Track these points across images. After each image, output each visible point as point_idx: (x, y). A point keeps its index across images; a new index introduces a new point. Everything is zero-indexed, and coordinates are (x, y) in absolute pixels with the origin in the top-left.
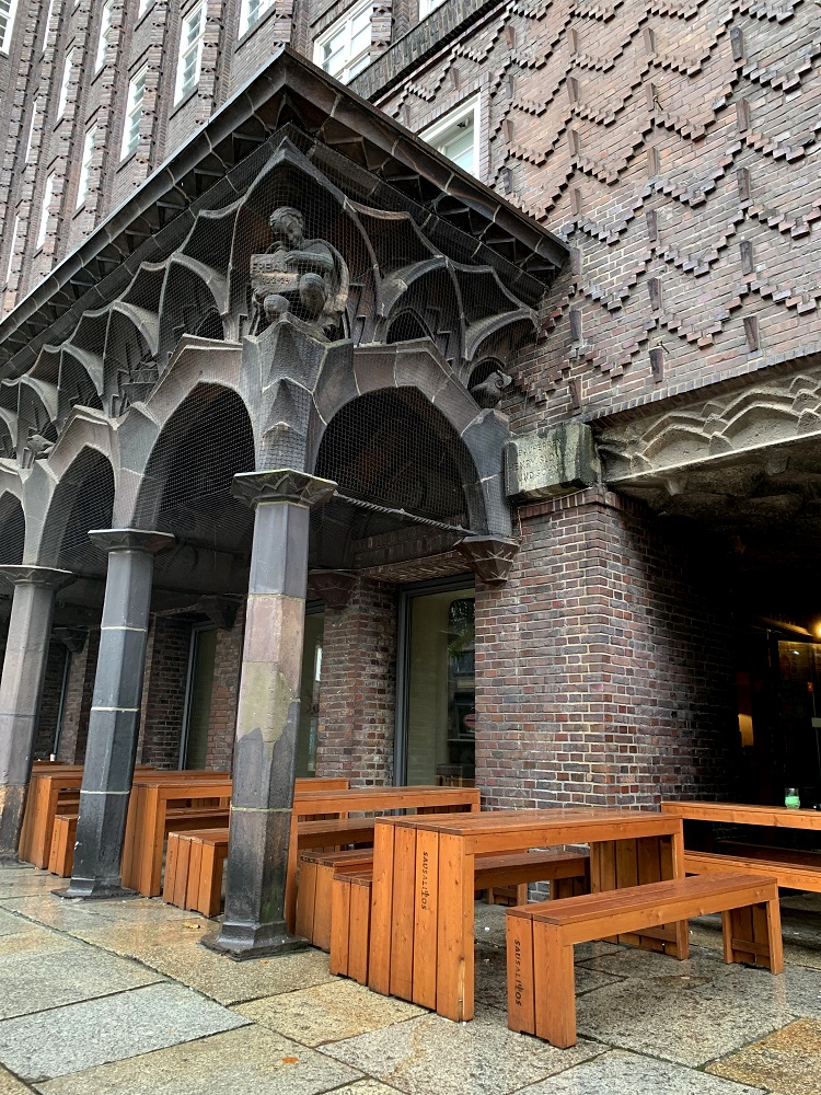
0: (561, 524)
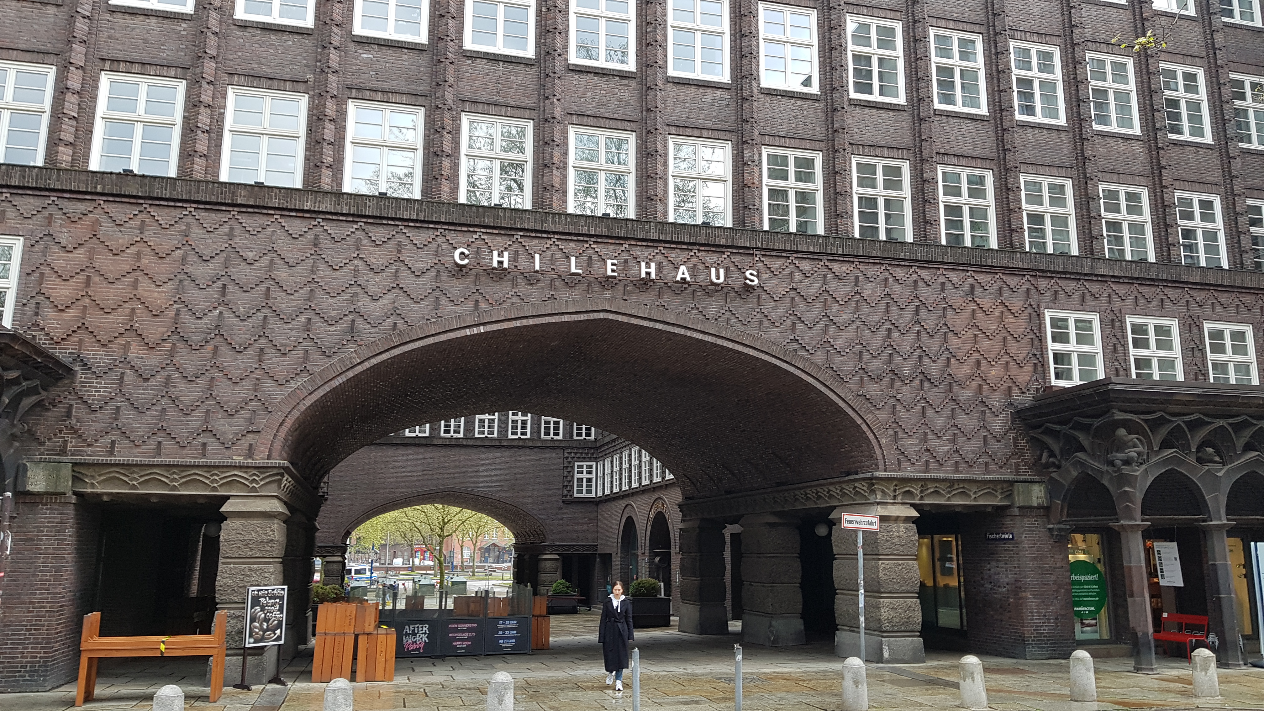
0: (47, 509)
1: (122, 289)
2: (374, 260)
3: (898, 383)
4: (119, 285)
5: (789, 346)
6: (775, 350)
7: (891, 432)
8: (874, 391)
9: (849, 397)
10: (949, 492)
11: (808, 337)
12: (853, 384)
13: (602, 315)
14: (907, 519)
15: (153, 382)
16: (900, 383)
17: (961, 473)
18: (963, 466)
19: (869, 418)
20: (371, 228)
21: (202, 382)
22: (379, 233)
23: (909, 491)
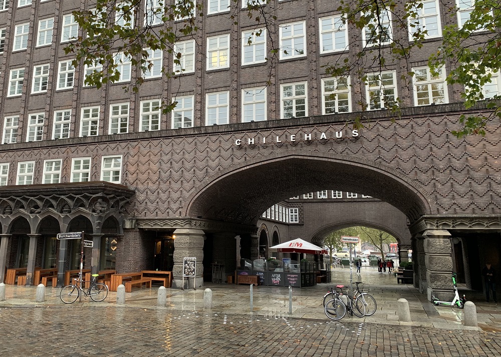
0: (131, 233)
1: (146, 167)
2: (212, 148)
3: (436, 173)
4: (145, 165)
5: (378, 161)
6: (370, 163)
7: (433, 196)
8: (423, 177)
9: (410, 181)
10: (470, 224)
11: (388, 156)
12: (412, 175)
13: (292, 157)
14: (445, 237)
15: (155, 194)
16: (438, 172)
17: (476, 214)
18: (477, 210)
19: (421, 190)
20: (211, 137)
21: (167, 193)
22: (214, 138)
23: (445, 224)
